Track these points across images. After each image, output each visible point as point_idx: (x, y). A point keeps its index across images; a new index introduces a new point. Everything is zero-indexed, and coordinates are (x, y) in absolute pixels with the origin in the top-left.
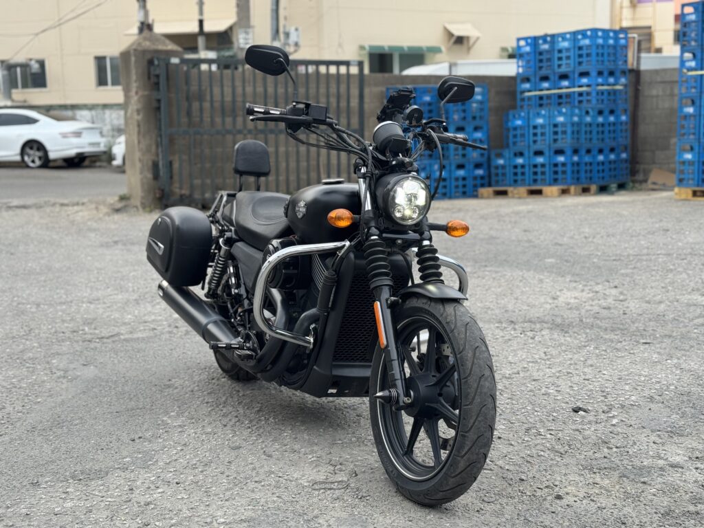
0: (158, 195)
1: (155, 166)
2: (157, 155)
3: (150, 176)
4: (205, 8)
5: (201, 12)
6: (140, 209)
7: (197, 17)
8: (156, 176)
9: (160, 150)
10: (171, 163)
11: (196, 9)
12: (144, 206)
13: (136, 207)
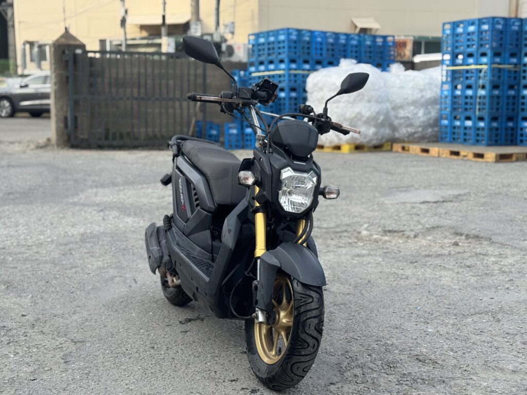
0: (66, 138)
1: (66, 119)
2: (67, 112)
3: (62, 125)
4: (167, 6)
5: (164, 10)
6: (55, 147)
7: (162, 13)
8: (66, 126)
9: (69, 109)
10: (76, 118)
11: (161, 6)
12: (58, 145)
13: (53, 146)
